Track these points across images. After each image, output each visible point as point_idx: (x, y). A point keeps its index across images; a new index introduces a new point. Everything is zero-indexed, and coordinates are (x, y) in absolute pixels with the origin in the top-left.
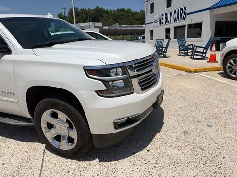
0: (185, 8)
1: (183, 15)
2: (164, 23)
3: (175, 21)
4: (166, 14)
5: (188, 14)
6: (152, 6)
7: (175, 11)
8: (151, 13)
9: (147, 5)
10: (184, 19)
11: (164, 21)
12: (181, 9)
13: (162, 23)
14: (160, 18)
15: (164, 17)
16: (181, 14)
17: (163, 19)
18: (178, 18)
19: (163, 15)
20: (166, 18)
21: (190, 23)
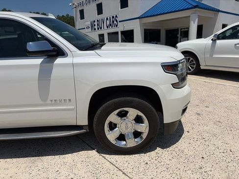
0: (116, 16)
1: (115, 22)
2: (97, 29)
3: (107, 27)
4: (98, 21)
5: (120, 22)
6: (82, 12)
7: (107, 19)
8: (81, 19)
9: (76, 11)
10: (117, 26)
11: (96, 27)
12: (113, 17)
13: (95, 29)
14: (92, 24)
15: (96, 23)
16: (113, 22)
17: (95, 25)
18: (110, 25)
19: (94, 21)
20: (98, 25)
21: (123, 30)
